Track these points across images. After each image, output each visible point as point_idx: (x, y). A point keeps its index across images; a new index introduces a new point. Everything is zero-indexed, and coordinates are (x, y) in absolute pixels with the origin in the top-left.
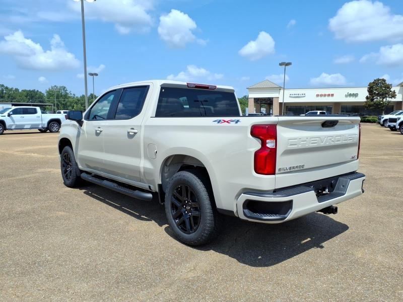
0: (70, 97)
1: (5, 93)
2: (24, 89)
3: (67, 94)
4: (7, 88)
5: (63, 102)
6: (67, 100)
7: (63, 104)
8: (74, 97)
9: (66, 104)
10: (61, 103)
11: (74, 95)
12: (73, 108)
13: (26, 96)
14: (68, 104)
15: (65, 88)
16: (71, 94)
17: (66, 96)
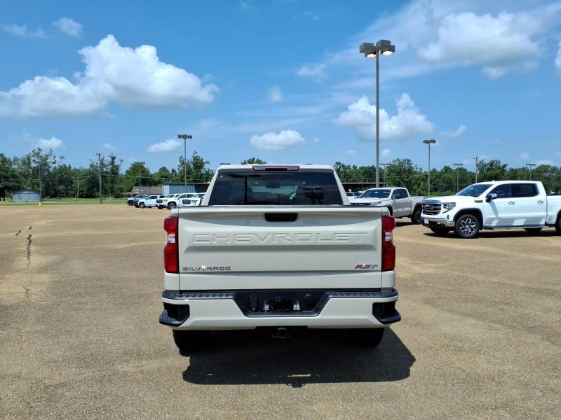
0: (415, 173)
1: (342, 172)
2: (361, 166)
3: (412, 168)
4: (343, 166)
5: (406, 180)
6: (411, 176)
7: (407, 182)
8: (421, 173)
9: (410, 181)
10: (403, 181)
11: (421, 169)
12: (419, 187)
13: (364, 174)
14: (413, 181)
15: (409, 160)
16: (417, 168)
17: (410, 171)
